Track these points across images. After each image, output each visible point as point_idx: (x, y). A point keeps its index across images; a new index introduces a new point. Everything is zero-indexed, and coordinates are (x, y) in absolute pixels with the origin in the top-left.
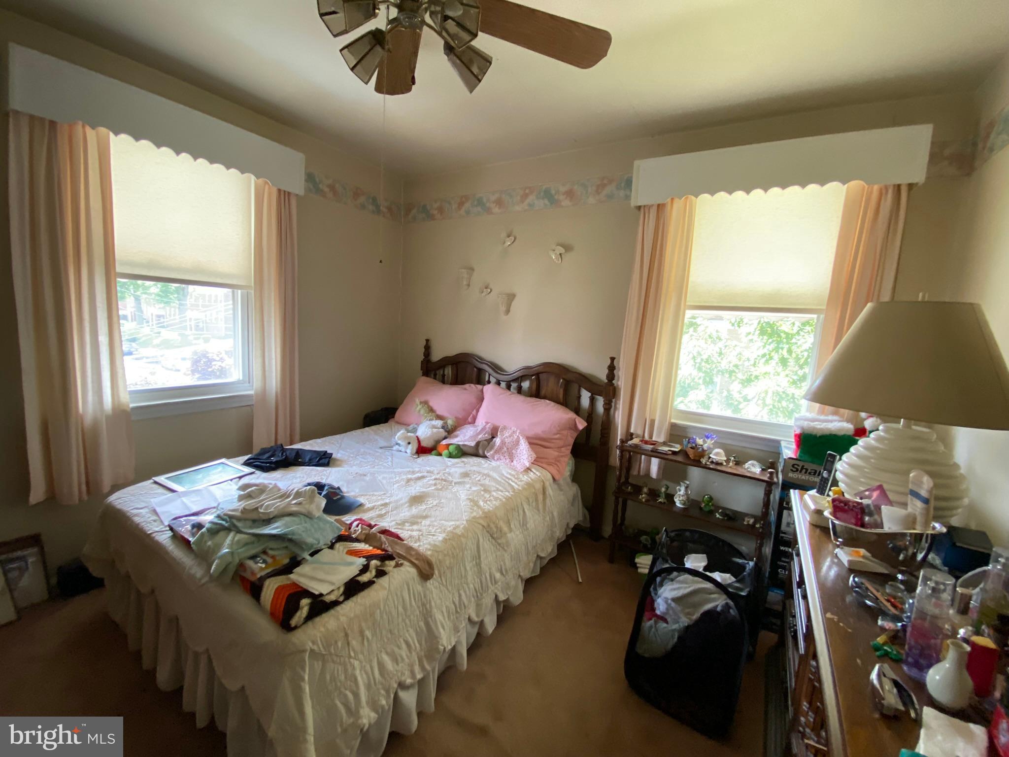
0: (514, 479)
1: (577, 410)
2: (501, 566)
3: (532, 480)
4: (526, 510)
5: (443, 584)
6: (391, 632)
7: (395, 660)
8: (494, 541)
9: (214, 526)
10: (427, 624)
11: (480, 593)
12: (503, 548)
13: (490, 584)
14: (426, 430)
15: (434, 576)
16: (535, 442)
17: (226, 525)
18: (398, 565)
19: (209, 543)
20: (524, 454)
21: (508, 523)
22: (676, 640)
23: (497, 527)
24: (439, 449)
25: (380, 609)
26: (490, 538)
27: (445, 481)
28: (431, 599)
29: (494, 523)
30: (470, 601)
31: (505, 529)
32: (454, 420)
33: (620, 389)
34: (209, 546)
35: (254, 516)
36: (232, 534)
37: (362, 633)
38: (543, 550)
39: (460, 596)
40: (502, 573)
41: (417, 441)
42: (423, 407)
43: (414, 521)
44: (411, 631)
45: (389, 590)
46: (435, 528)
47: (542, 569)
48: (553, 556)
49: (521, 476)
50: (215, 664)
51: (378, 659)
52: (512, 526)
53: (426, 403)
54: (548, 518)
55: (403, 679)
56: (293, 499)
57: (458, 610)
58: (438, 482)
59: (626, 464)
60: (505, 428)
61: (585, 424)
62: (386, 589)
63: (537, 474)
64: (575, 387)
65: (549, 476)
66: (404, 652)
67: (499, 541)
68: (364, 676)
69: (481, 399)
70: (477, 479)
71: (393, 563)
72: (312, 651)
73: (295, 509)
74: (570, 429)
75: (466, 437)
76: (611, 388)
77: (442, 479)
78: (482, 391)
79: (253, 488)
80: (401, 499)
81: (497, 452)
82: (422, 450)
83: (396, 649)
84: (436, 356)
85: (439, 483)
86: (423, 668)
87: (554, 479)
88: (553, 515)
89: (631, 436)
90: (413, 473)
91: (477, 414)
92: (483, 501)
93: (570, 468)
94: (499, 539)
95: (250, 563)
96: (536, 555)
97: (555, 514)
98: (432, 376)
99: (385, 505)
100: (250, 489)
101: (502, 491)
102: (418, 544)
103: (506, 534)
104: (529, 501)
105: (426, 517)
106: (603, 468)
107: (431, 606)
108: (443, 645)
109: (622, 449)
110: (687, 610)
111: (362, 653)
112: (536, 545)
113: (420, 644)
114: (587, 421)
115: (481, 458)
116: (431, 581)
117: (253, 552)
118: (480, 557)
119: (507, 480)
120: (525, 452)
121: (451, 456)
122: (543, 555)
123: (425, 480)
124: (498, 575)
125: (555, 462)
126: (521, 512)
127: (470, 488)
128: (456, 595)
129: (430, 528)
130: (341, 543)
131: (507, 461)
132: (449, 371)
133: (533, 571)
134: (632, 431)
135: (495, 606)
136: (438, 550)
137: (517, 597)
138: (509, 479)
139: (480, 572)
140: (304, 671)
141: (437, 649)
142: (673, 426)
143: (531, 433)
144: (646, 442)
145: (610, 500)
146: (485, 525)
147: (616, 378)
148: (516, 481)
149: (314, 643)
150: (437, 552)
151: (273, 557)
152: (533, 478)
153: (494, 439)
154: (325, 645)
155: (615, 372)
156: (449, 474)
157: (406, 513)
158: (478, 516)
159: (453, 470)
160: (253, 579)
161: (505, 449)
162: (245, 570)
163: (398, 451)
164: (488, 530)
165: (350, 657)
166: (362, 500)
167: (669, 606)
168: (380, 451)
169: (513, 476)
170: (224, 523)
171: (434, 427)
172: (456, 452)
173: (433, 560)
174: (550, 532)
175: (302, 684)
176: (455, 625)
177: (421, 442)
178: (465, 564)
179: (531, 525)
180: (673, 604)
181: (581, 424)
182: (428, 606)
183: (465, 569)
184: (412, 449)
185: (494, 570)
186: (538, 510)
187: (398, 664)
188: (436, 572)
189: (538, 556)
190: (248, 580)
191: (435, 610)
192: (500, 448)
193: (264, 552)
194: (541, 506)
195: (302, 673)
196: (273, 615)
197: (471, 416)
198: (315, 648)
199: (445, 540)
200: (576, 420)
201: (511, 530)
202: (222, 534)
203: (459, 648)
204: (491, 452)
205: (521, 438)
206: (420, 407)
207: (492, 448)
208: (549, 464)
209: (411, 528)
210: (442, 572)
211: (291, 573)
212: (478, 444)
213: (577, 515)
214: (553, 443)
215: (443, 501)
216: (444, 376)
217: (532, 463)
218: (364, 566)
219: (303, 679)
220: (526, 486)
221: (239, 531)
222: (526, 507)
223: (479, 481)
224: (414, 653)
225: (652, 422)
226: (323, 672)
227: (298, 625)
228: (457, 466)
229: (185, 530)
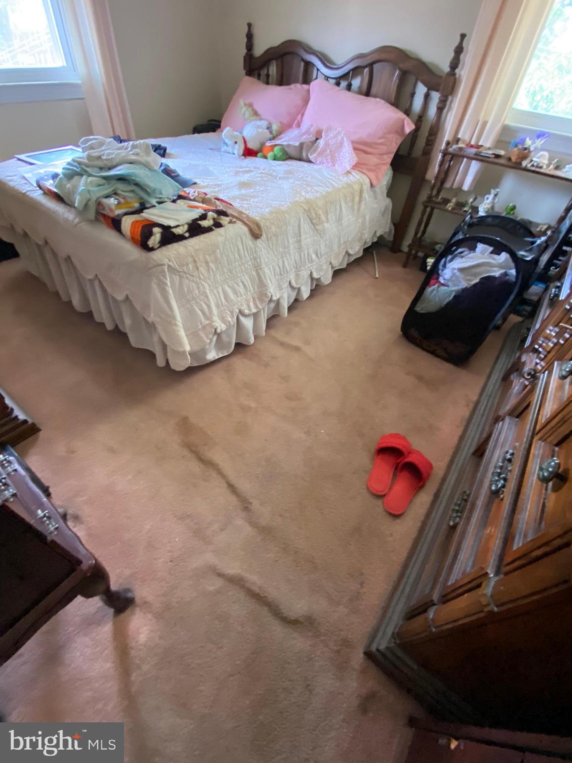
0: (334, 179)
1: (408, 112)
2: (317, 249)
3: (351, 181)
4: (343, 206)
5: (270, 248)
6: (230, 271)
7: (236, 293)
8: (312, 226)
9: (68, 172)
10: (258, 274)
11: (299, 266)
12: (320, 234)
13: (307, 261)
14: (253, 132)
15: (262, 238)
16: (360, 147)
17: (78, 170)
18: (231, 222)
19: (68, 185)
20: (348, 157)
21: (326, 213)
22: (451, 298)
23: (316, 214)
24: (265, 151)
25: (220, 249)
26: (310, 222)
27: (271, 175)
28: (261, 256)
29: (314, 210)
30: (291, 269)
31: (323, 218)
32: (279, 125)
33: (460, 82)
34: (69, 188)
35: (100, 163)
36: (84, 177)
37: (207, 263)
38: (352, 248)
39: (283, 262)
40: (317, 255)
41: (243, 141)
42: (247, 109)
43: (243, 198)
44: (246, 276)
45: (226, 237)
46: (262, 204)
47: (348, 265)
48: (358, 256)
49: (341, 178)
50: (105, 284)
51: (222, 288)
52: (329, 217)
53: (250, 105)
54: (360, 220)
55: (242, 308)
56: (131, 151)
57: (282, 273)
58: (264, 175)
59: (442, 176)
60: (329, 129)
61: (413, 127)
62: (223, 236)
63: (357, 177)
64: (412, 79)
65: (368, 181)
66: (241, 289)
67: (317, 227)
68: (213, 296)
69: (306, 101)
70: (300, 176)
71: (228, 219)
72: (169, 266)
73: (133, 157)
74: (397, 132)
75: (291, 139)
76: (452, 78)
77: (268, 174)
78: (308, 91)
79: (94, 141)
80: (231, 183)
81: (320, 154)
82: (249, 153)
83: (235, 286)
84: (259, 50)
85: (265, 177)
86: (257, 307)
87: (372, 185)
88: (365, 219)
89: (457, 141)
90: (241, 167)
91: (302, 120)
92: (305, 192)
93: (388, 178)
94: (317, 225)
95: (106, 201)
96: (345, 250)
97: (367, 218)
98: (256, 76)
99: (218, 185)
100: (91, 142)
101: (322, 187)
102: (248, 212)
103: (323, 222)
104: (346, 199)
105: (254, 197)
106: (419, 181)
107: (261, 261)
108: (270, 293)
109: (445, 154)
110: (468, 278)
111: (210, 279)
112: (347, 241)
113: (254, 289)
114: (416, 125)
115: (304, 162)
116: (260, 240)
117: (105, 192)
118: (300, 236)
119: (328, 180)
120: (347, 155)
121: (275, 158)
122: (351, 252)
123: (252, 174)
124: (314, 256)
125: (375, 169)
126: (338, 207)
127: (294, 182)
128: (281, 261)
129: (259, 204)
130: (181, 200)
131: (330, 165)
132: (273, 69)
133: (340, 264)
134: (459, 136)
135: (310, 281)
136: (266, 218)
137: (327, 278)
138: (330, 179)
139: (300, 248)
140: (166, 279)
141: (266, 294)
142: (506, 129)
143: (356, 137)
144: (472, 146)
145: (419, 208)
146: (306, 208)
147: (460, 66)
148: (336, 181)
149: (169, 261)
150: (264, 219)
151: (124, 198)
152: (353, 180)
153: (318, 141)
154: (179, 264)
155: (462, 56)
156: (274, 171)
157: (236, 192)
158: (300, 201)
159: (278, 168)
160: (111, 215)
161: (328, 151)
162: (104, 209)
163: (226, 152)
164: (308, 214)
165: (200, 278)
166: (197, 181)
167: (454, 275)
168: (210, 151)
169: (334, 177)
170: (75, 168)
171: (259, 127)
172: (281, 153)
173: (262, 224)
174: (359, 234)
175: (167, 288)
176: (279, 283)
177: (247, 143)
178: (288, 237)
179: (345, 221)
180: (458, 274)
181: (409, 127)
182: (258, 260)
183: (288, 241)
184: (239, 149)
185: (311, 251)
186: (353, 211)
187: (237, 297)
188: (264, 235)
189: (347, 252)
190: (109, 217)
191: (263, 266)
192: (324, 151)
193: (116, 194)
194: (356, 207)
195: (165, 281)
196: (133, 240)
197: (296, 121)
198: (171, 264)
199: (271, 213)
200: (405, 122)
201: (328, 221)
202: (76, 178)
203: (281, 301)
204: (315, 155)
205: (345, 139)
206: (244, 109)
207: (315, 151)
208: (369, 170)
209: (241, 202)
210: (269, 237)
211: (142, 212)
212: (302, 144)
213: (384, 227)
214: (376, 148)
215: (268, 188)
216: (268, 76)
217: (352, 168)
218: (203, 214)
219: (166, 284)
220: (345, 185)
221: (90, 175)
222: (343, 205)
223: (302, 178)
224: (249, 294)
225: (485, 124)
226: (181, 284)
227: (155, 248)
228: (282, 167)
229: (50, 184)
